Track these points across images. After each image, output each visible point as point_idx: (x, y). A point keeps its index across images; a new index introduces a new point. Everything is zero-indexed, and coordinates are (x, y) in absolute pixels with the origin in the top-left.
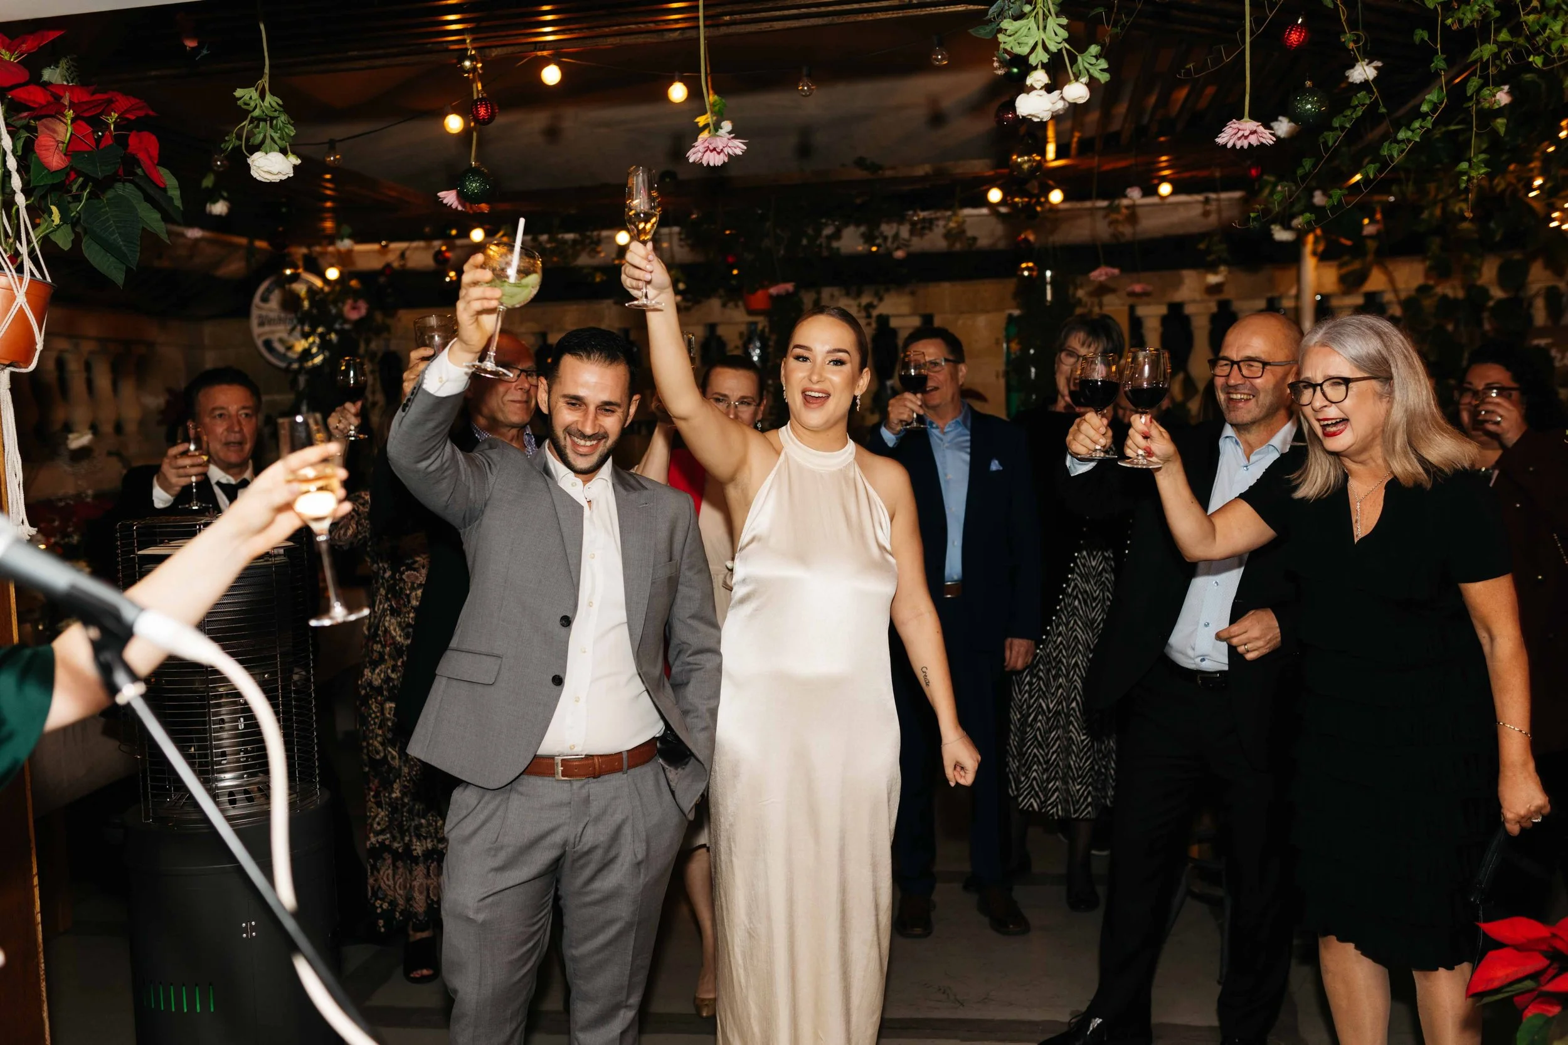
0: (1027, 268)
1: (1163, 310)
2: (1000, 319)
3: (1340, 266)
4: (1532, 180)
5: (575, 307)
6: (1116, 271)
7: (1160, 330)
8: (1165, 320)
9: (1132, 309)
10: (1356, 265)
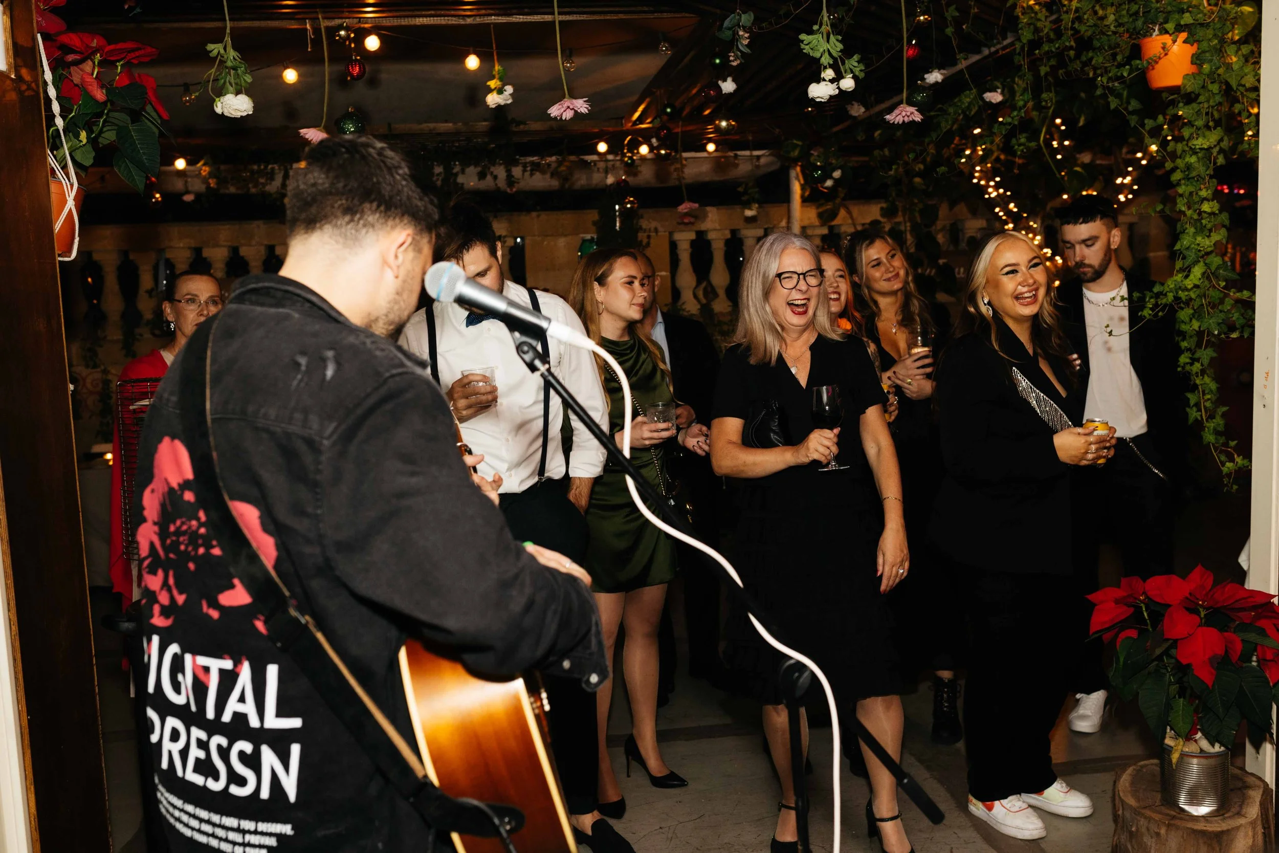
0: (630, 202)
1: (692, 236)
2: (576, 241)
3: (817, 208)
4: (964, 150)
5: (227, 226)
6: (697, 205)
7: (690, 251)
8: (693, 243)
9: (671, 234)
10: (829, 206)
